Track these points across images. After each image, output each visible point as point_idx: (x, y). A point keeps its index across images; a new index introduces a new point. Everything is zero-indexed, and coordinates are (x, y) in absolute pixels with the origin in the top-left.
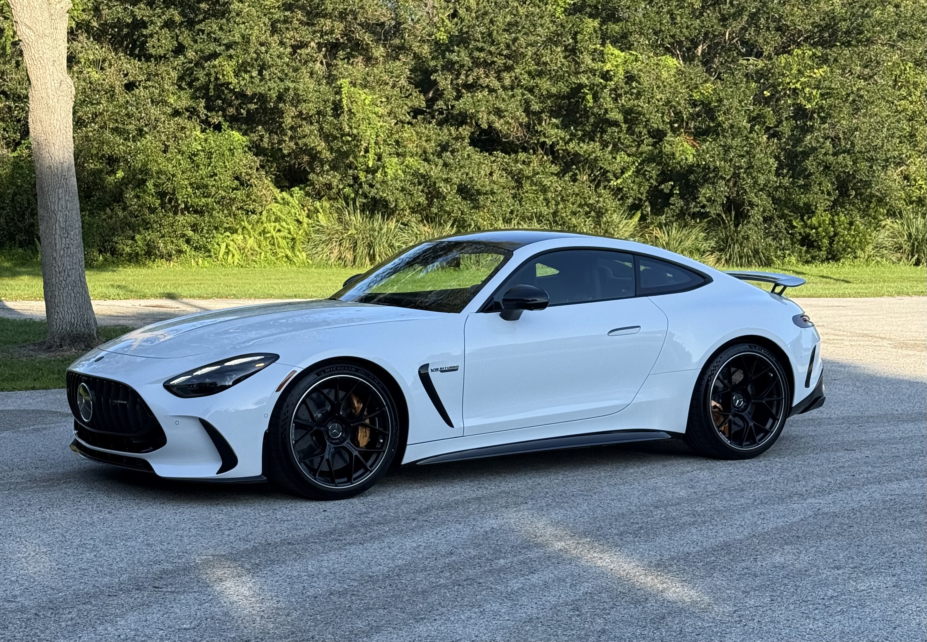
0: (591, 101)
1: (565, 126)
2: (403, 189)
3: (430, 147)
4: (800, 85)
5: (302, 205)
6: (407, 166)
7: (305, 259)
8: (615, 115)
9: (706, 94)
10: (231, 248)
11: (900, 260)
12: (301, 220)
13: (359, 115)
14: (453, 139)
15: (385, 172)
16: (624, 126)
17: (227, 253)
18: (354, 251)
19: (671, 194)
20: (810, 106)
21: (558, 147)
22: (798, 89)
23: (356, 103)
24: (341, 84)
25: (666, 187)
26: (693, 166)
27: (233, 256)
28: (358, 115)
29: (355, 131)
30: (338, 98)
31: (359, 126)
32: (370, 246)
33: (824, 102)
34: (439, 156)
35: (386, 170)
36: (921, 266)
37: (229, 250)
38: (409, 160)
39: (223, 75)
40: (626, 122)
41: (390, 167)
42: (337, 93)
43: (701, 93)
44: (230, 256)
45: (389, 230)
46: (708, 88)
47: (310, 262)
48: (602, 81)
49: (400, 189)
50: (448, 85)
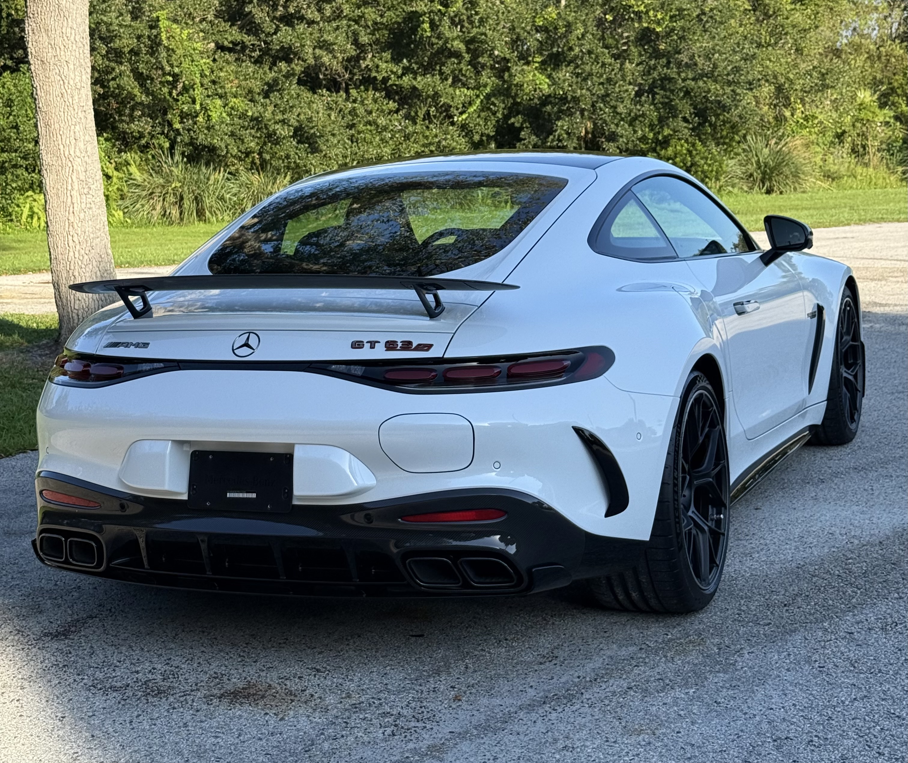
0: (428, 30)
1: (396, 60)
2: (233, 134)
3: (256, 86)
4: (645, 7)
5: (109, 157)
6: (232, 108)
7: (122, 219)
8: (458, 44)
9: (550, 19)
10: (36, 210)
11: (751, 188)
12: (111, 174)
13: (180, 52)
14: (284, 76)
15: (209, 116)
16: (467, 57)
17: (31, 216)
18: (180, 207)
19: (521, 129)
20: (661, 29)
21: (390, 82)
22: (642, 12)
23: (173, 37)
24: (158, 17)
25: (516, 121)
26: (550, 96)
27: (39, 218)
28: (178, 52)
29: (176, 70)
30: (154, 32)
31: (181, 64)
32: (197, 200)
33: (675, 24)
34: (266, 96)
35: (210, 113)
36: (774, 195)
37: (34, 213)
38: (233, 101)
39: (17, 10)
40: (468, 51)
41: (214, 110)
42: (151, 27)
43: (545, 19)
44: (35, 219)
45: (217, 181)
46: (551, 13)
47: (129, 221)
48: (441, 8)
49: (229, 134)
50: (265, 17)
